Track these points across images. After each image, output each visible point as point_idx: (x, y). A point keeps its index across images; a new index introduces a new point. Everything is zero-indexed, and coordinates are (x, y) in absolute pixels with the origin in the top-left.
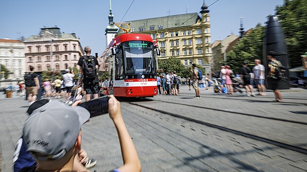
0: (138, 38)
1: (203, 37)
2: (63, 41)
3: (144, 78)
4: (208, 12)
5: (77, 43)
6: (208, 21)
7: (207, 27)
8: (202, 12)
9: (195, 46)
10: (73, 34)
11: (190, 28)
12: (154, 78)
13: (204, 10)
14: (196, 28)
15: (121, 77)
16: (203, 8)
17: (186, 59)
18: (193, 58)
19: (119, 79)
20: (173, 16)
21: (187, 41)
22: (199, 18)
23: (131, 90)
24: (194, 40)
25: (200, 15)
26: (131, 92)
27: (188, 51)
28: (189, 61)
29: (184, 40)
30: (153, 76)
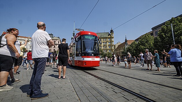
0: (89, 34)
1: (111, 42)
2: (54, 40)
3: (93, 56)
4: (113, 32)
5: (60, 41)
6: (113, 35)
7: (113, 38)
8: (110, 32)
9: (108, 45)
10: (59, 37)
11: (106, 38)
12: (98, 56)
13: (112, 31)
14: (108, 38)
15: (80, 55)
16: (111, 31)
17: (104, 50)
18: (107, 49)
19: (78, 56)
20: (99, 33)
21: (105, 43)
22: (109, 34)
23: (85, 63)
24: (107, 42)
25: (110, 33)
26: (86, 64)
27: (105, 47)
28: (105, 51)
29: (104, 42)
30: (98, 55)
